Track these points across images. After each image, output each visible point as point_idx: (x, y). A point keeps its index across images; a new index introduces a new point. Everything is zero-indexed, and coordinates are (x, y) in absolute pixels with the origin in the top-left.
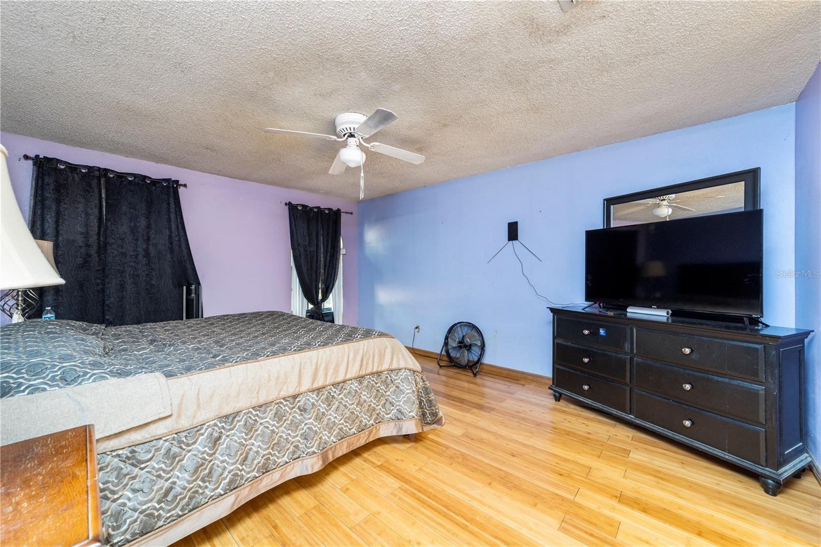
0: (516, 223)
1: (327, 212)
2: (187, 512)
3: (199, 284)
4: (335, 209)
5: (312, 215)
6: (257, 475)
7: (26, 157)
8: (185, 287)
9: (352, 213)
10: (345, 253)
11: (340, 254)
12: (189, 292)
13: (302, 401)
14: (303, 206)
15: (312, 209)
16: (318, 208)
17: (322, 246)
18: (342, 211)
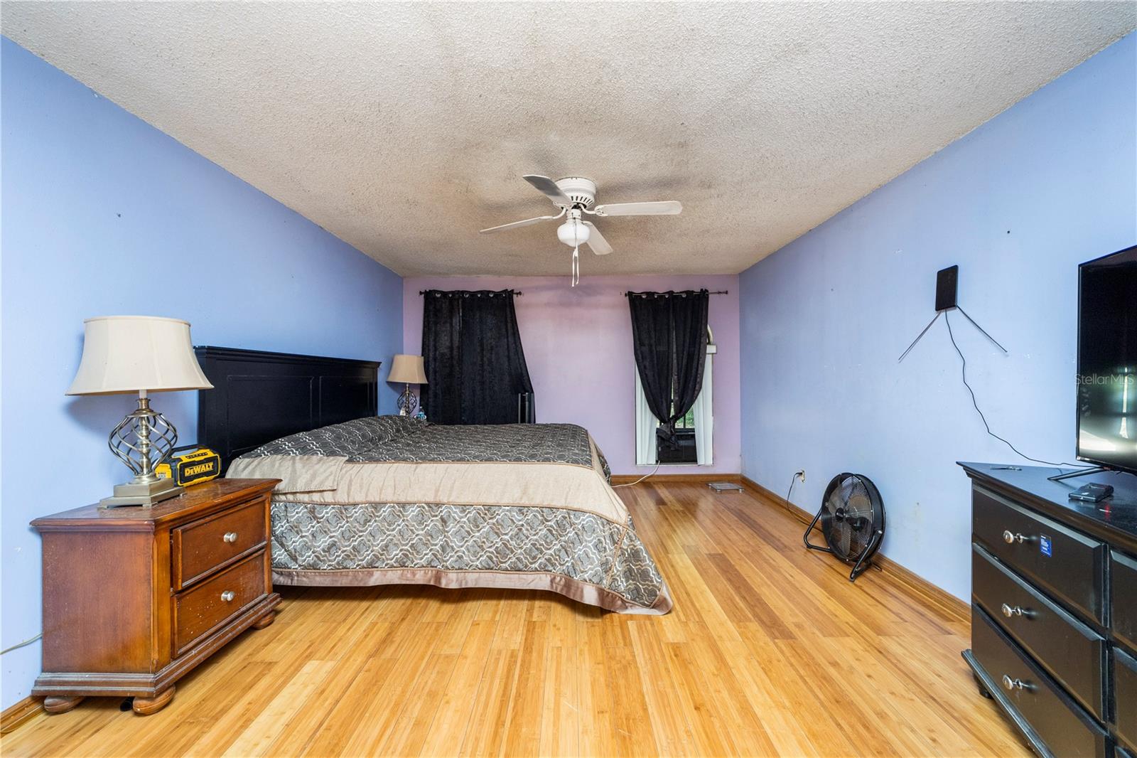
0: (954, 270)
1: (684, 296)
2: (341, 567)
3: (533, 392)
4: (697, 290)
5: (662, 303)
6: (395, 565)
7: (421, 293)
8: (520, 395)
9: (727, 293)
10: (715, 352)
11: (705, 353)
12: (523, 399)
13: (444, 511)
14: (647, 293)
15: (661, 296)
16: (671, 293)
17: (674, 343)
18: (710, 292)
